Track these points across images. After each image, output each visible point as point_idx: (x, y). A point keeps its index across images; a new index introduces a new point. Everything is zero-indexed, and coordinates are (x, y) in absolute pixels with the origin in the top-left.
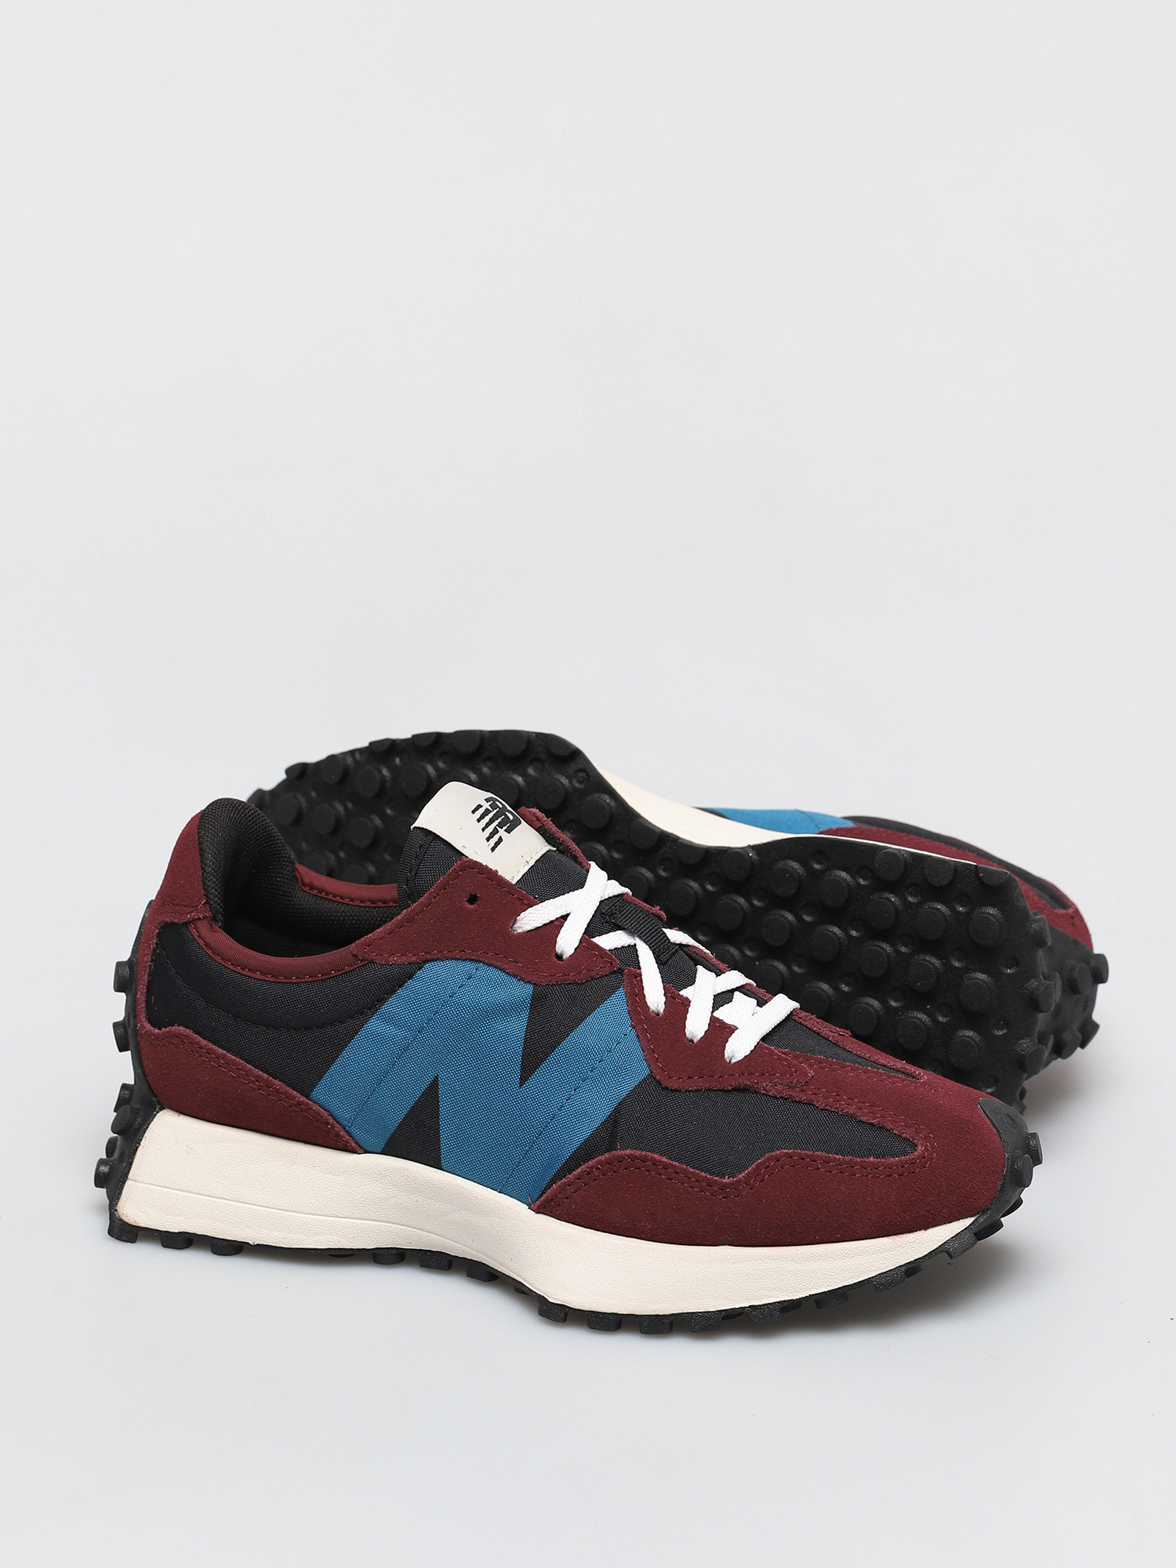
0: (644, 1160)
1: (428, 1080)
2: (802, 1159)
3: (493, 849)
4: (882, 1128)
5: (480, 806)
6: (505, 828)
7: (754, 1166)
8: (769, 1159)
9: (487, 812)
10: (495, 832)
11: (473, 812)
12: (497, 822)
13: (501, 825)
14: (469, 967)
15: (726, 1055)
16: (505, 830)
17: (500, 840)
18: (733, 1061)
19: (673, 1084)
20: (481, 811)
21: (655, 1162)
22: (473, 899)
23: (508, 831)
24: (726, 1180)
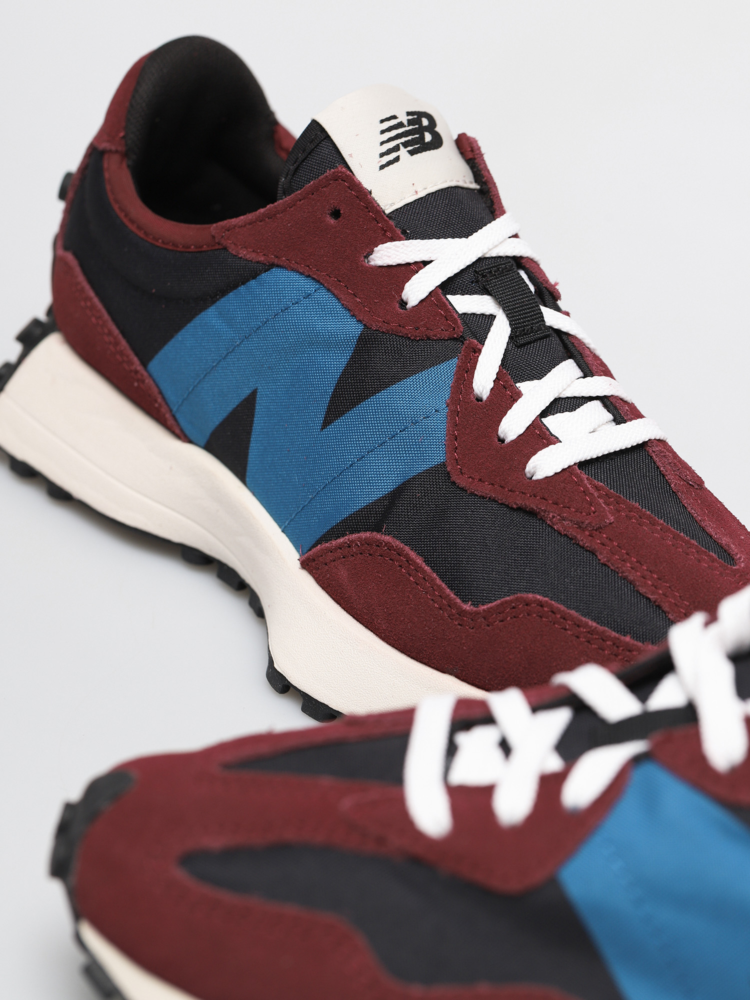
0: (400, 553)
1: (247, 392)
2: (552, 612)
3: (382, 167)
4: (659, 607)
5: (394, 117)
6: (410, 148)
7: (499, 602)
8: (517, 599)
9: (401, 125)
10: (396, 149)
11: (382, 121)
12: (403, 140)
13: (405, 145)
14: (309, 286)
15: (527, 469)
16: (409, 151)
17: (397, 159)
18: (534, 478)
19: (462, 482)
20: (393, 122)
21: (409, 560)
22: (336, 214)
23: (412, 153)
24: (467, 607)
